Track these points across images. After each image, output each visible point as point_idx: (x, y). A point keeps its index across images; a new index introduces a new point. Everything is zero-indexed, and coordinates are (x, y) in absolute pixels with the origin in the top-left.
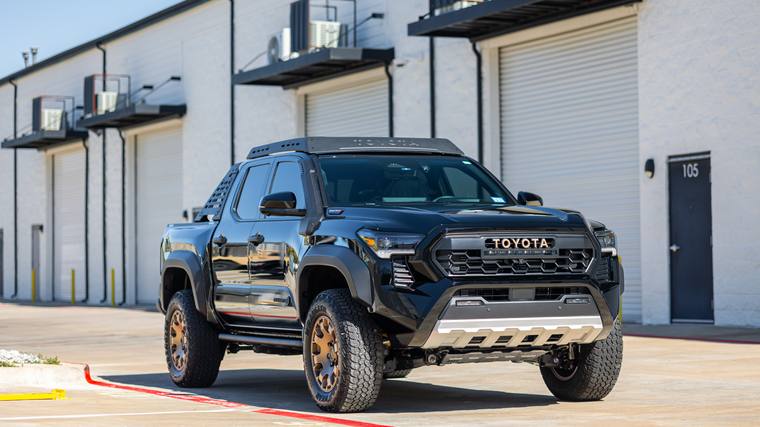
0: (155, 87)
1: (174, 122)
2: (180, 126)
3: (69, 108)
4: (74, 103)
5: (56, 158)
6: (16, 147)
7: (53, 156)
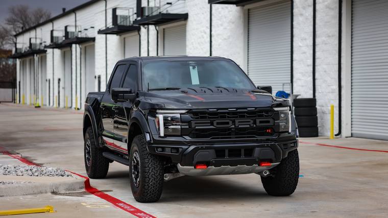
0: (173, 3)
1: (183, 22)
2: (185, 25)
3: (131, 14)
4: (133, 11)
5: (126, 40)
6: (106, 34)
7: (124, 38)
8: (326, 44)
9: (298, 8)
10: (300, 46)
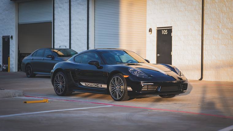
8: (78, 24)
9: (57, 3)
10: (60, 25)
